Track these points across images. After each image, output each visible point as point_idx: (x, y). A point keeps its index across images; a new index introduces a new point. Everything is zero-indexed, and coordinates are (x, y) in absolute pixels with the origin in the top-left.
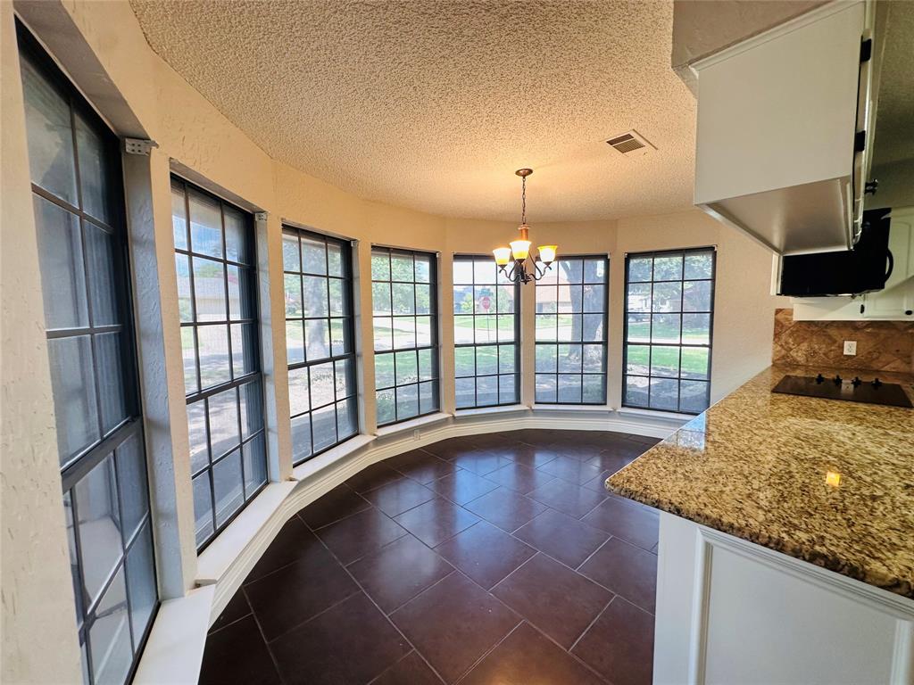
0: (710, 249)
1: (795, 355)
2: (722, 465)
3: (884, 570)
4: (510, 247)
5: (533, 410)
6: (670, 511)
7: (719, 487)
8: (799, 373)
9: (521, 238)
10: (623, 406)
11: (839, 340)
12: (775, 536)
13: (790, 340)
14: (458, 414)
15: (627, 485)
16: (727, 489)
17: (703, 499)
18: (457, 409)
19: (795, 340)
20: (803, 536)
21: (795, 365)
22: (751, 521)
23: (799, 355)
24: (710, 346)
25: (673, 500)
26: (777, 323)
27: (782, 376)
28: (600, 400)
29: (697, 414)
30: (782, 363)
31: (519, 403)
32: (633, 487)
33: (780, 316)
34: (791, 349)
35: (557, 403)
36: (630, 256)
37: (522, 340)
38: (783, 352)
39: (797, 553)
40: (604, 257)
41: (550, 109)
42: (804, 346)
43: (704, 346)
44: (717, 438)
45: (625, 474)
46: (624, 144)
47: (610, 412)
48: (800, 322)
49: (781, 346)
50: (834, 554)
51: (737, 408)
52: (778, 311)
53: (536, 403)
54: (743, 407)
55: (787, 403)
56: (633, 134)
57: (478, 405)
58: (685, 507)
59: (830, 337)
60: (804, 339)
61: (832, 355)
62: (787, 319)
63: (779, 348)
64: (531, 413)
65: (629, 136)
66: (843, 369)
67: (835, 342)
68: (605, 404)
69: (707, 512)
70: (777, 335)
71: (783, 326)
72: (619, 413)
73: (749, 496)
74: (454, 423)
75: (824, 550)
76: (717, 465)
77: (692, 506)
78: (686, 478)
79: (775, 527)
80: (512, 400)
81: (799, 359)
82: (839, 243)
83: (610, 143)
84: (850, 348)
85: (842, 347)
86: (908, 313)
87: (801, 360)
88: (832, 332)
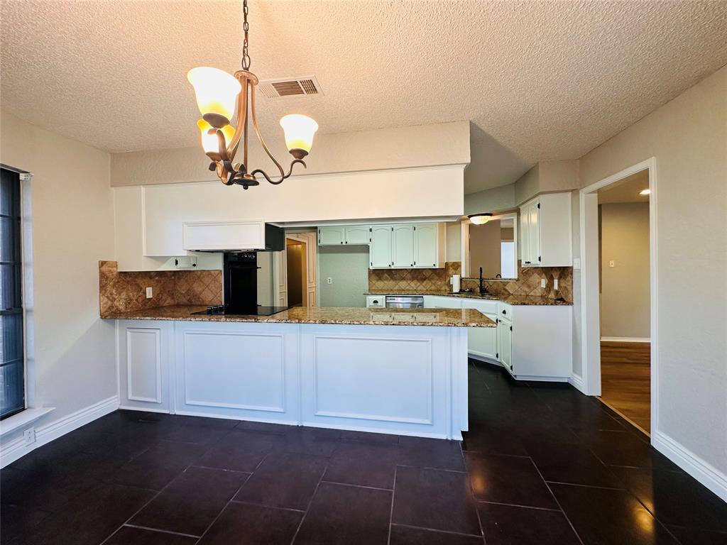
1: (118, 304)
11: (143, 287)
13: (114, 291)
19: (117, 290)
21: (118, 314)
23: (121, 304)
26: (103, 276)
30: (109, 314)
33: (105, 268)
34: (115, 299)
38: (110, 303)
42: (124, 295)
49: (107, 297)
52: (103, 264)
59: (137, 285)
60: (124, 288)
61: (140, 300)
62: (110, 271)
63: (106, 300)
66: (146, 310)
67: (141, 289)
70: (103, 287)
71: (107, 278)
81: (121, 308)
84: (149, 293)
85: (145, 293)
86: (194, 265)
87: (122, 308)
88: (139, 281)
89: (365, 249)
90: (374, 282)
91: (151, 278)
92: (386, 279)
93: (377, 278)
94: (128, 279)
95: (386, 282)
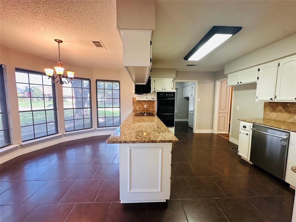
0: (118, 81)
2: (131, 131)
3: (158, 140)
4: (54, 69)
5: (64, 135)
6: (124, 143)
7: (132, 135)
8: (138, 112)
9: (59, 66)
10: (98, 127)
11: (143, 105)
12: (143, 140)
13: (136, 105)
14: (23, 144)
15: (112, 140)
16: (133, 135)
17: (130, 138)
18: (23, 142)
20: (148, 139)
21: (136, 111)
22: (139, 139)
23: (137, 109)
24: (120, 108)
25: (124, 140)
26: (133, 101)
27: (135, 114)
28: (90, 127)
29: (119, 126)
30: (135, 111)
31: (58, 133)
32: (114, 140)
33: (134, 99)
35: (75, 130)
36: (97, 80)
37: (57, 108)
38: (135, 108)
39: (147, 142)
40: (89, 80)
41: (73, 22)
42: (138, 106)
43: (118, 107)
44: (128, 126)
45: (111, 138)
46: (97, 44)
47: (94, 130)
48: (137, 101)
49: (134, 106)
50: (152, 140)
51: (129, 120)
52: (133, 98)
53: (66, 132)
54: (130, 120)
55: (138, 118)
56: (100, 42)
57: (36, 137)
58: (126, 141)
59: (142, 104)
61: (143, 108)
64: (64, 136)
65: (99, 42)
66: (144, 111)
68: (92, 128)
69: (131, 140)
70: (133, 104)
72: (97, 130)
73: (137, 135)
74: (21, 148)
75: (151, 140)
76: (130, 131)
77: (128, 140)
78: (125, 135)
79: (143, 139)
80: (54, 132)
82: (144, 83)
83: (94, 42)
84: (145, 106)
85: (144, 106)
86: (153, 99)
87: (138, 109)
88: (142, 103)
89: (253, 86)
90: (268, 113)
91: (146, 102)
92: (280, 111)
93: (272, 110)
94: (140, 102)
95: (279, 114)
